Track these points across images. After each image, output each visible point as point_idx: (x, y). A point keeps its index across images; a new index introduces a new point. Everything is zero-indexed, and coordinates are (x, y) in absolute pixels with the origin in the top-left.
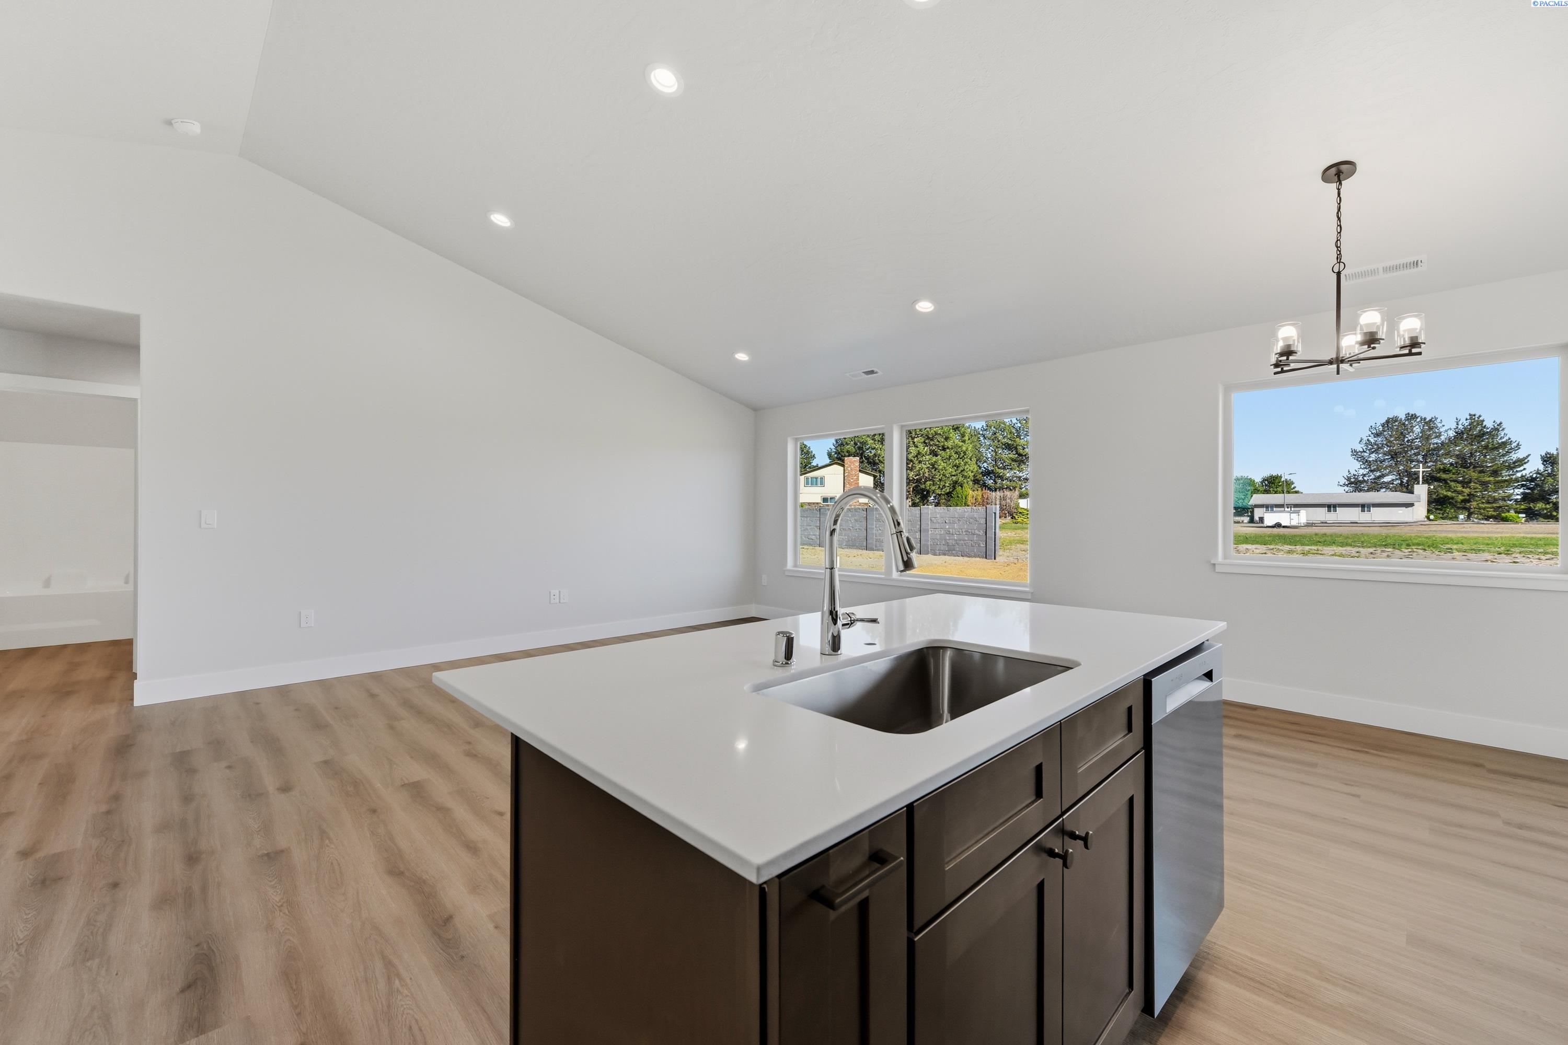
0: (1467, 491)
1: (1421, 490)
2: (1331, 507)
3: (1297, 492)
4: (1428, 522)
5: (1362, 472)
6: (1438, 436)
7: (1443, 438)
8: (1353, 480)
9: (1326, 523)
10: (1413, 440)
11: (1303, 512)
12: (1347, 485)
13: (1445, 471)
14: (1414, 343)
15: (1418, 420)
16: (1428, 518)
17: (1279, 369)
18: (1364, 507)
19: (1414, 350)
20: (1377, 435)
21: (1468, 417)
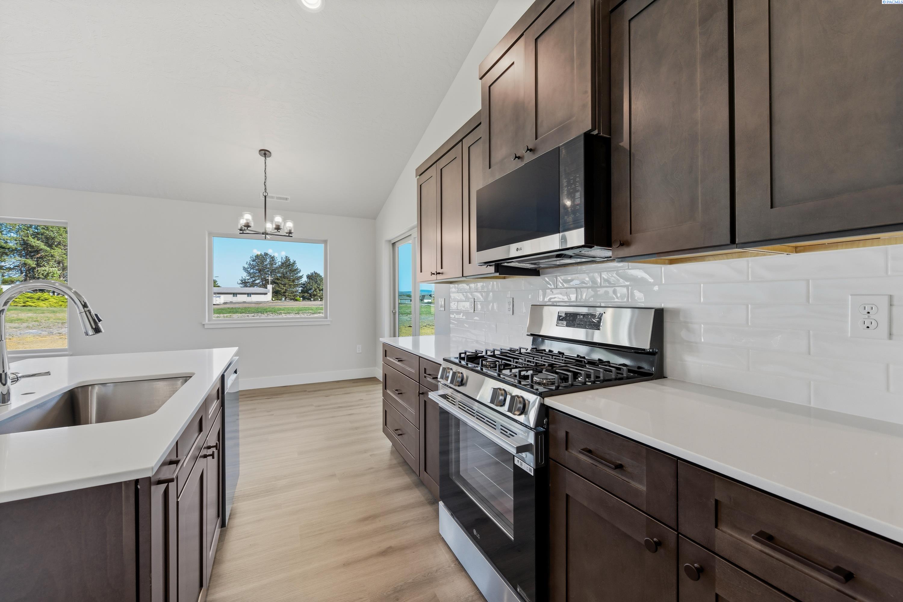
0: (285, 288)
1: (270, 287)
2: (235, 294)
3: (219, 286)
4: (272, 302)
5: (247, 278)
6: (275, 264)
7: (277, 265)
8: (244, 281)
9: (232, 302)
10: (267, 264)
11: (222, 296)
12: (241, 284)
13: (278, 279)
14: (290, 233)
15: (269, 256)
16: (272, 299)
17: (242, 232)
18: (249, 294)
19: (290, 235)
20: (254, 261)
21: (285, 257)
